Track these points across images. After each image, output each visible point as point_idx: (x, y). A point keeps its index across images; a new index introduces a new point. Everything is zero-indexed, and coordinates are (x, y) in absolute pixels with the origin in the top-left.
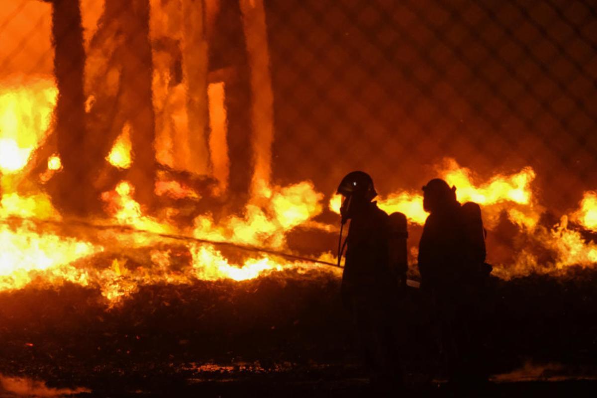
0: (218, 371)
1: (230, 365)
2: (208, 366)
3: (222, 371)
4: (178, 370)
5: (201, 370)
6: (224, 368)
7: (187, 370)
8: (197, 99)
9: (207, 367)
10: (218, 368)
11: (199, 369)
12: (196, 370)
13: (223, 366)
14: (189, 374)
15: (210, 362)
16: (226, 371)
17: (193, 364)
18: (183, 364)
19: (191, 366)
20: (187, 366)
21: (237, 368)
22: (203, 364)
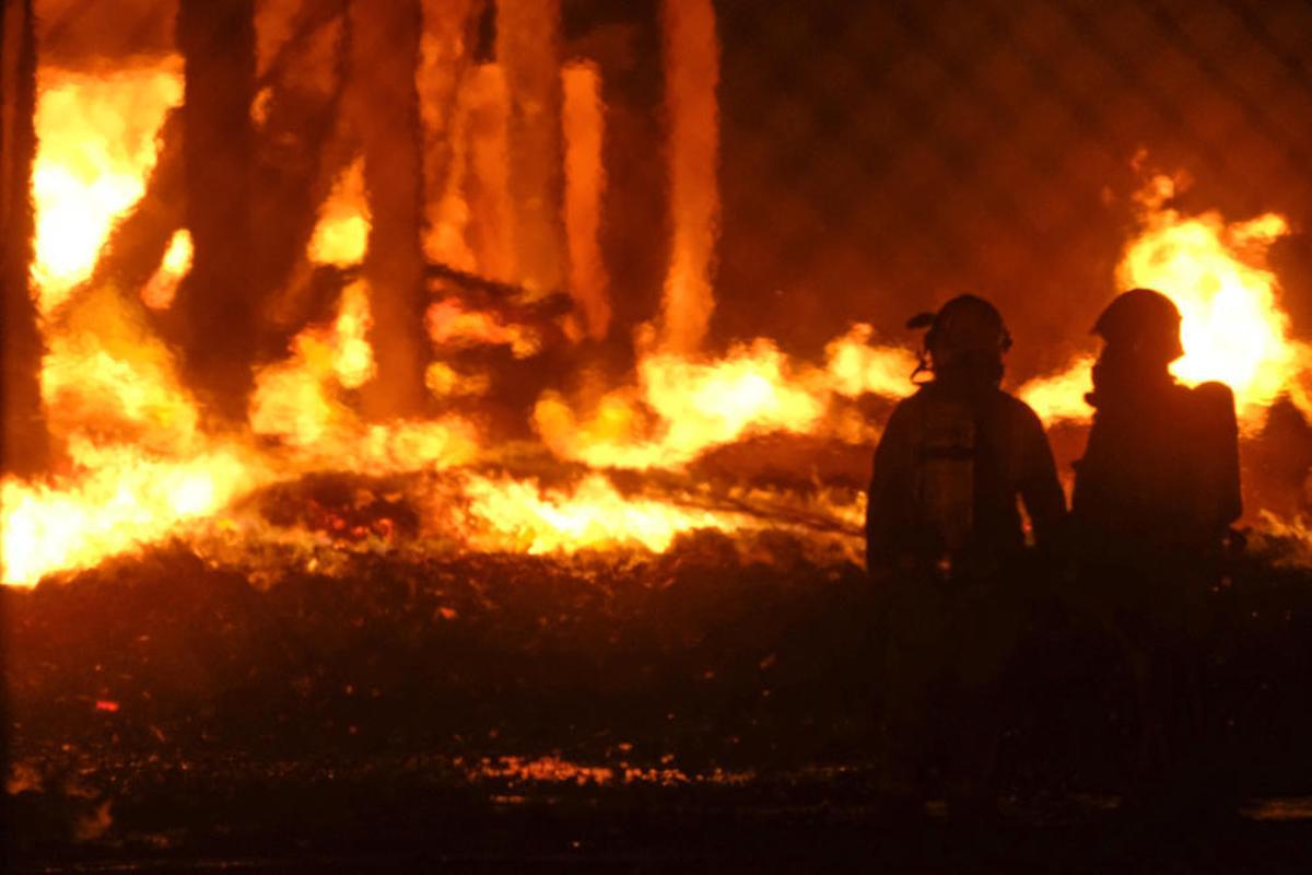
0: (573, 780)
1: (602, 765)
2: (549, 767)
3: (581, 780)
4: (473, 775)
5: (531, 776)
6: (586, 771)
7: (495, 778)
8: (533, 108)
9: (544, 769)
10: (570, 771)
11: (525, 771)
12: (518, 774)
13: (585, 767)
14: (500, 785)
15: (552, 756)
16: (591, 779)
17: (512, 761)
18: (486, 761)
19: (506, 766)
20: (495, 764)
21: (620, 773)
22: (536, 759)
